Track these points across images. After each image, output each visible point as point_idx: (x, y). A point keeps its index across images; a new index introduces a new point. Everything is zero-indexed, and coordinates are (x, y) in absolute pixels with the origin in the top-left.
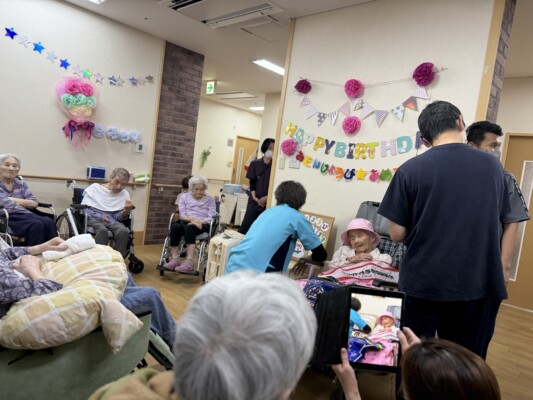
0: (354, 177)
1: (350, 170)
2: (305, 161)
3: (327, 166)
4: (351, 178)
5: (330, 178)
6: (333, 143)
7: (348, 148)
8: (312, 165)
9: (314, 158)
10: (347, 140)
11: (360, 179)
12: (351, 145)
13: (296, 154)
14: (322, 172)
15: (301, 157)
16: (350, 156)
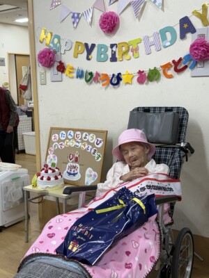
0: (121, 82)
1: (116, 74)
2: (67, 72)
3: (91, 74)
4: (118, 83)
5: (96, 87)
6: (93, 46)
7: (110, 50)
8: (75, 75)
9: (76, 67)
10: (107, 40)
11: (127, 83)
12: (112, 46)
13: (56, 64)
14: (87, 81)
15: (61, 68)
16: (114, 59)
